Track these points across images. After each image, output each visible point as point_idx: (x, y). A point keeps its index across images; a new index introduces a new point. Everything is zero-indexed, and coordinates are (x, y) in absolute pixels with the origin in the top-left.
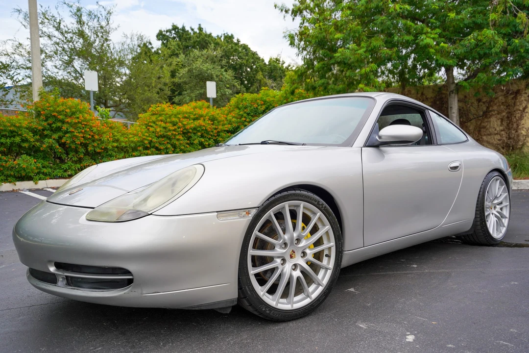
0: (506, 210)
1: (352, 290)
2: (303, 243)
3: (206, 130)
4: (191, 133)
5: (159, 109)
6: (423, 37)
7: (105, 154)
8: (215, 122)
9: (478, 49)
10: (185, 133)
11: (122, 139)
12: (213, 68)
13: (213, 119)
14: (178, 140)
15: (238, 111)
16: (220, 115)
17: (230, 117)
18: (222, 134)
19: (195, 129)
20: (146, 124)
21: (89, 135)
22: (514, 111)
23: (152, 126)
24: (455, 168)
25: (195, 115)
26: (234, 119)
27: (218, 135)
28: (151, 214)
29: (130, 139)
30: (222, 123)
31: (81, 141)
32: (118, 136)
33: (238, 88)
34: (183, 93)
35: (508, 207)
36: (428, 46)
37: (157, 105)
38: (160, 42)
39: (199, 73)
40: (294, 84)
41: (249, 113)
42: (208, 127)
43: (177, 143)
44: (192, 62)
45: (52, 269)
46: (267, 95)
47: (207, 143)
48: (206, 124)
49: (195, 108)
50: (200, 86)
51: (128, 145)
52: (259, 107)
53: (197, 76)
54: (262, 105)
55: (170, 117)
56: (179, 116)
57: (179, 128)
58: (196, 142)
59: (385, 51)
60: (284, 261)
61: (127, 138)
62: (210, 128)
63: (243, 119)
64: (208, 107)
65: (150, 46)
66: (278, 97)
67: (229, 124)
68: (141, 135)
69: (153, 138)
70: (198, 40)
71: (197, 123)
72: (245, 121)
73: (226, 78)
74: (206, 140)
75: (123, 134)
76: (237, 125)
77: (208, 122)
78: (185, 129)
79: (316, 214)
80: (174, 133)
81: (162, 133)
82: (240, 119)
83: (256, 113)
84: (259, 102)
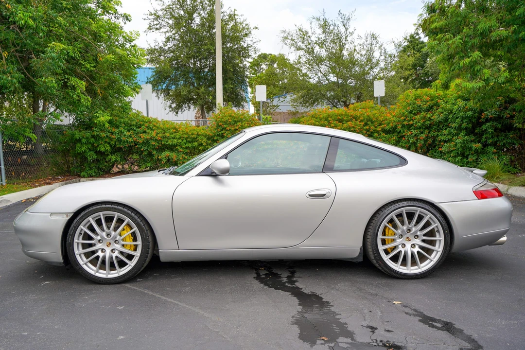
17: (391, 116)
54: (427, 101)
72: (405, 119)
82: (400, 118)
83: (420, 111)
84: (425, 98)
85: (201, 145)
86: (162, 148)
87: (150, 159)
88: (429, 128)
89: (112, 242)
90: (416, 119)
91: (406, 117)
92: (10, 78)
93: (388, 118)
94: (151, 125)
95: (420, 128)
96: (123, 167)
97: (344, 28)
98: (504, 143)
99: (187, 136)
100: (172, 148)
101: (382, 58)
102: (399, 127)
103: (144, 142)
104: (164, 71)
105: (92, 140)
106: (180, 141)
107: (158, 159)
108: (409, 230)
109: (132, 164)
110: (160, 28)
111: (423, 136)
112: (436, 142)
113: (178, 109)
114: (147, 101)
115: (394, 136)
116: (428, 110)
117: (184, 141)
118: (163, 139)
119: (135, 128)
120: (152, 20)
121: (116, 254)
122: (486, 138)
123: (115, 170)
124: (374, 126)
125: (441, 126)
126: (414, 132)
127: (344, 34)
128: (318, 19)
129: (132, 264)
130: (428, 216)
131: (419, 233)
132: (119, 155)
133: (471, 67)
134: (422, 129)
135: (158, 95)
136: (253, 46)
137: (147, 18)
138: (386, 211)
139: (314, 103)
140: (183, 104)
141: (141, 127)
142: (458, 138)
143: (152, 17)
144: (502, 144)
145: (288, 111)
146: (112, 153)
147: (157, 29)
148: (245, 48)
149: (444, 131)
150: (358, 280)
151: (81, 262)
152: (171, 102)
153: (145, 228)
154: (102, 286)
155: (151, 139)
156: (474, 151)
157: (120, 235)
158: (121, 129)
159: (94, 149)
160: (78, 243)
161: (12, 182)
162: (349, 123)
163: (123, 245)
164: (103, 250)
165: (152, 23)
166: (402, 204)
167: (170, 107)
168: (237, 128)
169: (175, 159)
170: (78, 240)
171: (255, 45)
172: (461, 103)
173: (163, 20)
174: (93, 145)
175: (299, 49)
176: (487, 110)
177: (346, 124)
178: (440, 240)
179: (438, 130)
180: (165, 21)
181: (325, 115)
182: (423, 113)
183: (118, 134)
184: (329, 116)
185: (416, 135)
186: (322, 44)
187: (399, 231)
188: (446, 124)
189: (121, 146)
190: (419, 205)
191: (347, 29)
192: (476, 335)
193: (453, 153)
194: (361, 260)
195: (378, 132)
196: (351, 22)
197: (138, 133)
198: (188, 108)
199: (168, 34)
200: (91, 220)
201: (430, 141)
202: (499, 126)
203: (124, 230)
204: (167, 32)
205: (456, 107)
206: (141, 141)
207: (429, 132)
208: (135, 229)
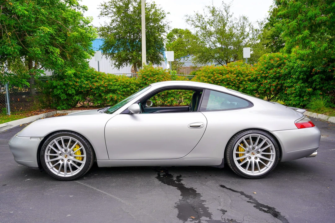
57: (211, 80)
62: (233, 79)
72: (263, 73)
76: (256, 76)
82: (259, 72)
83: (273, 67)
84: (276, 59)
85: (132, 89)
86: (108, 92)
87: (100, 98)
88: (279, 78)
89: (68, 155)
90: (270, 72)
91: (264, 71)
92: (13, 49)
93: (252, 72)
94: (101, 77)
95: (273, 78)
96: (83, 104)
97: (226, 13)
98: (327, 88)
99: (123, 84)
100: (114, 91)
101: (251, 31)
102: (259, 78)
103: (96, 88)
104: (111, 41)
105: (64, 87)
106: (119, 87)
107: (105, 98)
108: (254, 148)
109: (89, 101)
110: (108, 14)
111: (275, 83)
112: (283, 88)
113: (119, 66)
114: (98, 62)
115: (255, 83)
116: (278, 67)
117: (122, 87)
118: (108, 86)
119: (90, 79)
120: (103, 9)
121: (71, 162)
122: (315, 85)
123: (79, 105)
124: (243, 77)
125: (286, 77)
126: (269, 81)
127: (226, 17)
128: (209, 7)
129: (80, 169)
130: (266, 140)
131: (259, 150)
132: (81, 96)
133: (303, 40)
134: (274, 79)
135: (106, 57)
136: (168, 25)
137: (99, 8)
138: (239, 136)
139: (207, 61)
140: (123, 62)
141: (94, 78)
142: (297, 85)
143: (103, 7)
144: (325, 88)
145: (190, 66)
146: (77, 95)
147: (106, 15)
148: (162, 26)
149: (288, 80)
150: (221, 179)
151: (49, 167)
152: (115, 61)
153: (88, 146)
154: (62, 182)
155: (101, 86)
156: (308, 93)
157: (73, 151)
158: (82, 79)
159: (65, 92)
160: (47, 156)
161: (14, 113)
162: (227, 75)
163: (75, 157)
164: (62, 160)
165: (103, 11)
166: (249, 132)
167: (115, 64)
168: (155, 79)
169: (116, 98)
170: (47, 153)
171: (168, 24)
172: (299, 62)
173: (109, 9)
174: (64, 90)
175: (197, 26)
176: (316, 67)
177: (224, 76)
178: (273, 155)
179: (284, 79)
180: (111, 9)
181: (211, 70)
182: (275, 69)
183: (80, 83)
184: (214, 71)
185: (270, 83)
186: (211, 23)
187: (247, 149)
188: (289, 76)
189: (82, 90)
190: (260, 133)
191: (228, 14)
192: (288, 216)
193: (293, 95)
194: (223, 166)
195: (245, 81)
196: (230, 8)
197: (92, 82)
198: (126, 65)
199: (113, 18)
200: (55, 141)
201: (279, 86)
202: (324, 77)
203: (75, 147)
204: (113, 16)
205: (296, 65)
206: (94, 87)
207: (279, 81)
208: (82, 147)
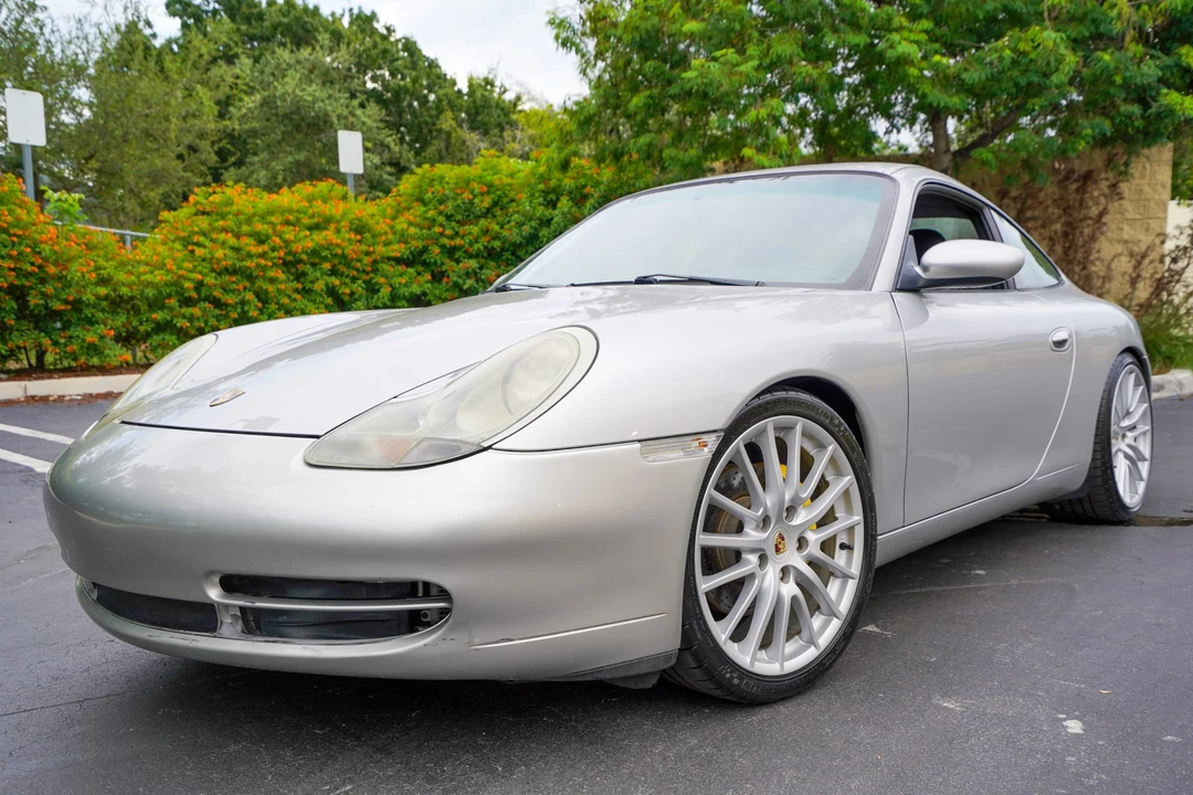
0: (1145, 445)
1: (871, 628)
2: (801, 517)
3: (343, 256)
4: (305, 264)
5: (216, 198)
6: (895, 37)
7: (74, 317)
8: (367, 235)
9: (1016, 73)
10: (290, 262)
11: (121, 276)
12: (330, 97)
13: (360, 229)
14: (272, 281)
15: (422, 209)
16: (377, 218)
17: (401, 224)
18: (385, 267)
19: (314, 253)
20: (183, 239)
21: (32, 264)
22: (1080, 221)
23: (198, 244)
24: (1060, 344)
25: (312, 216)
26: (413, 230)
27: (375, 271)
28: (490, 447)
29: (143, 278)
30: (384, 238)
31: (10, 279)
32: (109, 268)
33: (395, 152)
34: (248, 160)
35: (1149, 435)
36: (903, 61)
37: (210, 190)
38: (177, 22)
39: (294, 108)
40: (567, 143)
41: (452, 215)
42: (349, 249)
43: (271, 288)
44: (271, 79)
45: (214, 593)
46: (495, 170)
47: (348, 291)
48: (344, 240)
49: (311, 199)
50: (296, 142)
51: (136, 293)
52: (476, 200)
53: (287, 116)
54: (482, 194)
55: (249, 221)
56: (273, 219)
57: (273, 250)
58: (320, 286)
59: (804, 70)
60: (763, 559)
61: (132, 274)
62: (353, 250)
63: (437, 229)
64: (345, 197)
65: (148, 32)
66: (521, 175)
67: (399, 242)
68: (174, 267)
69: (206, 275)
70: (285, 20)
71: (319, 238)
72: (442, 234)
73: (364, 123)
74: (344, 283)
75: (123, 264)
76: (420, 244)
77: (347, 236)
78: (289, 253)
79: (826, 448)
80: (263, 262)
81: (230, 262)
82: (429, 229)
83: (467, 216)
84: (476, 187)
134: (483, 257)
182: (483, 222)
